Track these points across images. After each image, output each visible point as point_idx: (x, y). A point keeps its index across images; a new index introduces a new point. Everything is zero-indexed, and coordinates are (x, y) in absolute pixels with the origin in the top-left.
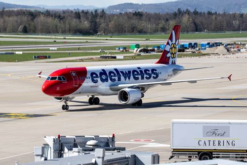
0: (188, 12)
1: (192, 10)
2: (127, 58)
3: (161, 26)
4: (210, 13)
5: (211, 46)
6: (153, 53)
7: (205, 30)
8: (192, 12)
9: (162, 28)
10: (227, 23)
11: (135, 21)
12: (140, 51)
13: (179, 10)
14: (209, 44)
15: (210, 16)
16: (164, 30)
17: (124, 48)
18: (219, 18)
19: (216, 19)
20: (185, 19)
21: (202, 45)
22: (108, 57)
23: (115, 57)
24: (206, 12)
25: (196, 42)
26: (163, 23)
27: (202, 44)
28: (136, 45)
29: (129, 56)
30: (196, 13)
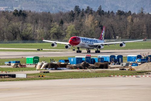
0: (89, 11)
1: (95, 9)
2: (31, 76)
3: (54, 30)
4: (120, 13)
5: (144, 60)
6: (65, 70)
7: (117, 37)
8: (96, 11)
9: (56, 34)
10: (147, 27)
11: (17, 24)
12: (46, 67)
13: (77, 8)
14: (139, 57)
15: (123, 17)
16: (58, 36)
17: (16, 62)
18: (136, 20)
19: (132, 21)
20: (88, 21)
21: (130, 59)
22: (4, 75)
23: (14, 76)
24: (116, 11)
25: (121, 54)
26: (58, 26)
27: (130, 57)
28: (34, 58)
29: (33, 74)
30: (101, 12)
